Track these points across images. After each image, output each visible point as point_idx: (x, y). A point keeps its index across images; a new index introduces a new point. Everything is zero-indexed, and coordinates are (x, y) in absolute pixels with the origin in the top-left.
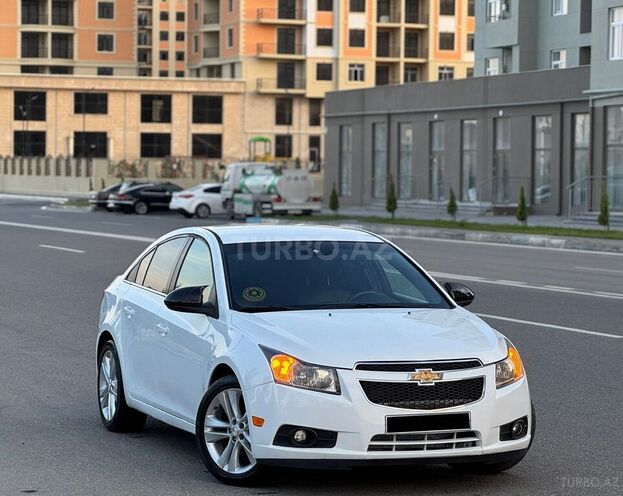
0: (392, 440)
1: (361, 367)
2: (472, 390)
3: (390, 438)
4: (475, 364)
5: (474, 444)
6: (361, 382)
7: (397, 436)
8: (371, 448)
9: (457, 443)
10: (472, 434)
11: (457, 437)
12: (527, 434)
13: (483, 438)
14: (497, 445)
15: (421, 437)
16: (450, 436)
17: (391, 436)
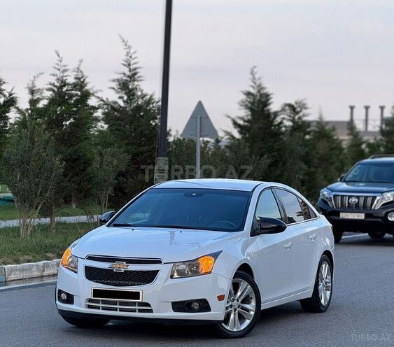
1: (90, 258)
2: (149, 277)
3: (98, 302)
4: (158, 261)
5: (151, 311)
6: (85, 267)
7: (102, 301)
8: (89, 307)
9: (138, 309)
10: (147, 305)
11: (139, 306)
12: (210, 311)
13: (153, 307)
14: (171, 314)
15: (115, 303)
16: (134, 304)
17: (99, 300)
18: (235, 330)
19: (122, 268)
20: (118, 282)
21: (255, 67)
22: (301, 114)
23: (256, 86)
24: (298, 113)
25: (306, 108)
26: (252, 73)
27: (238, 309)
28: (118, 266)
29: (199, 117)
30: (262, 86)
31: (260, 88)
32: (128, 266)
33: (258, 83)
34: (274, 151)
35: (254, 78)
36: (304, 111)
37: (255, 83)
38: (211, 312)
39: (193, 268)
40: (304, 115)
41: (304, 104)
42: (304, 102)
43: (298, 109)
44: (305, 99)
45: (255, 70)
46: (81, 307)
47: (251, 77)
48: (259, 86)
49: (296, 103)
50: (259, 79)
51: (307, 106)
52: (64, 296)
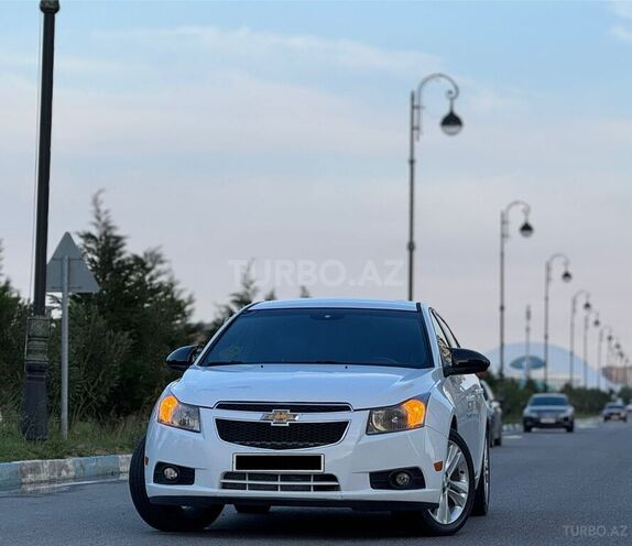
0: (245, 479)
1: (222, 406)
2: (334, 433)
3: (242, 477)
4: (345, 408)
5: (336, 488)
6: (217, 420)
7: (249, 474)
8: (224, 486)
9: (314, 486)
10: (332, 478)
11: (314, 480)
12: (424, 487)
13: (342, 482)
14: (367, 492)
15: (274, 477)
16: (306, 478)
17: (244, 474)
18: (445, 522)
19: (285, 419)
20: (279, 444)
21: (100, 191)
22: (153, 272)
23: (100, 224)
24: (149, 270)
25: (162, 262)
26: (96, 202)
27: (447, 489)
28: (278, 416)
29: (67, 257)
30: (111, 225)
31: (107, 227)
32: (295, 416)
33: (103, 219)
34: (132, 328)
35: (98, 211)
36: (159, 267)
37: (99, 218)
38: (426, 490)
39: (392, 419)
40: (158, 274)
41: (159, 256)
42: (158, 252)
43: (149, 265)
44: (160, 247)
45: (101, 197)
46: (212, 487)
47: (93, 208)
48: (105, 224)
49: (146, 255)
50: (106, 212)
51: (163, 258)
52: (171, 474)
